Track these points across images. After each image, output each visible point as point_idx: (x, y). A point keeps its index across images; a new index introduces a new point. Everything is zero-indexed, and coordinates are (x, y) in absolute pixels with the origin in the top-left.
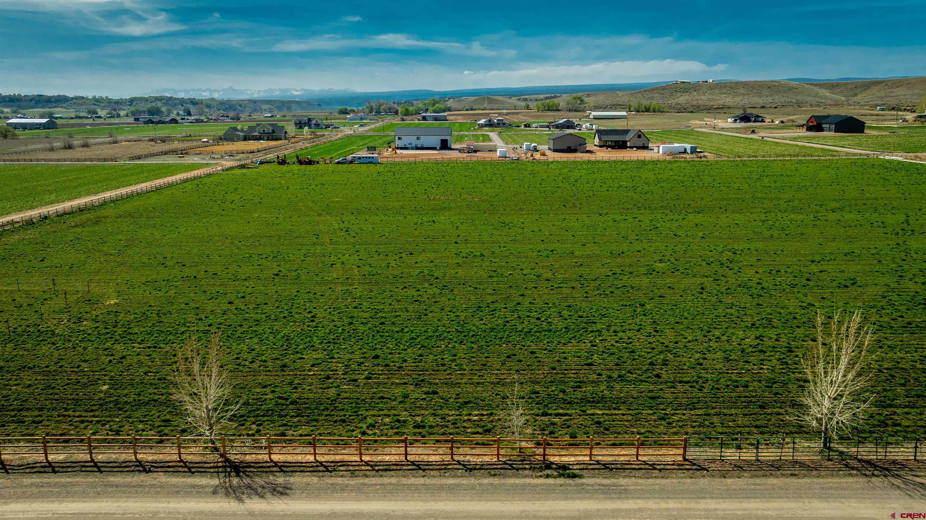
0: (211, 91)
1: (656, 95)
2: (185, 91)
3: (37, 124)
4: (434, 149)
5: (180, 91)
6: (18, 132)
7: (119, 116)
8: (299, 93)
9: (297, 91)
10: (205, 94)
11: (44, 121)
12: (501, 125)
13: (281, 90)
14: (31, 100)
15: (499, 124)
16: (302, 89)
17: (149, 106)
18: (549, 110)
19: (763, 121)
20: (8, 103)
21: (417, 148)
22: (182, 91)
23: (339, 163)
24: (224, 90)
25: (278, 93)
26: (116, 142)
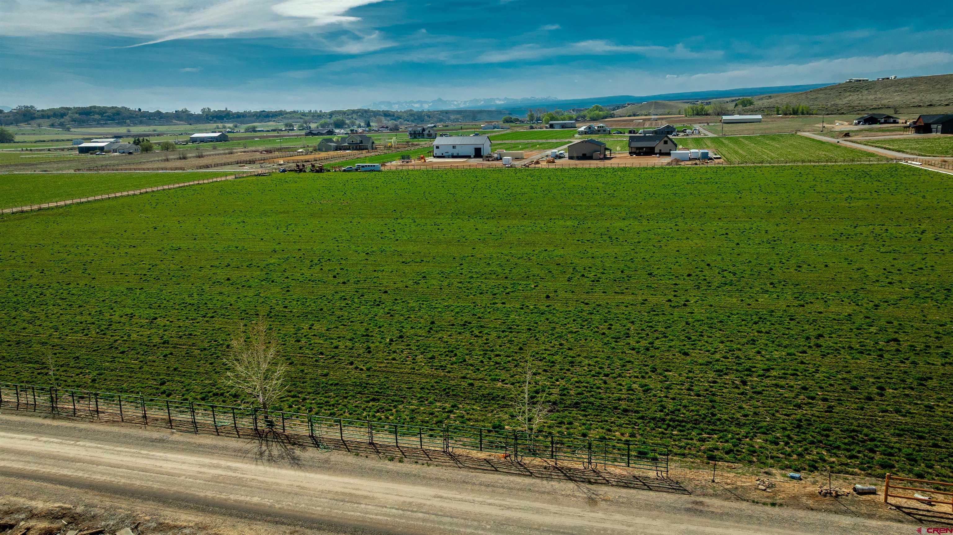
0: (421, 102)
1: (821, 96)
2: (398, 103)
3: (212, 138)
4: (469, 157)
5: (394, 104)
6: (177, 146)
7: (293, 130)
8: (502, 102)
9: (500, 100)
10: (416, 105)
11: (217, 135)
12: (602, 131)
13: (485, 100)
14: (254, 116)
15: (599, 131)
16: (506, 99)
17: (334, 119)
18: (698, 114)
19: (895, 122)
20: (236, 119)
21: (453, 157)
22: (396, 103)
23: (344, 171)
24: (433, 102)
25: (483, 102)
26: (231, 153)
